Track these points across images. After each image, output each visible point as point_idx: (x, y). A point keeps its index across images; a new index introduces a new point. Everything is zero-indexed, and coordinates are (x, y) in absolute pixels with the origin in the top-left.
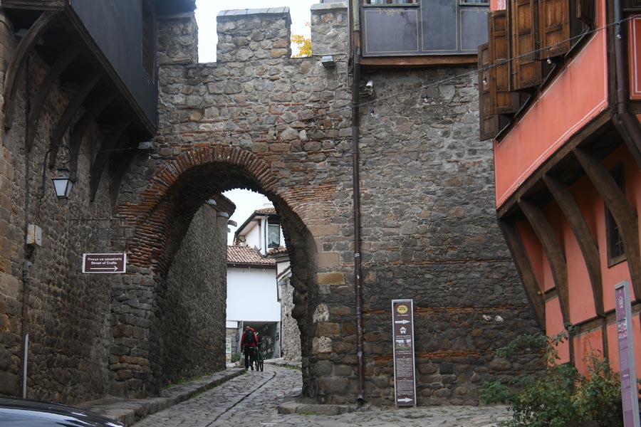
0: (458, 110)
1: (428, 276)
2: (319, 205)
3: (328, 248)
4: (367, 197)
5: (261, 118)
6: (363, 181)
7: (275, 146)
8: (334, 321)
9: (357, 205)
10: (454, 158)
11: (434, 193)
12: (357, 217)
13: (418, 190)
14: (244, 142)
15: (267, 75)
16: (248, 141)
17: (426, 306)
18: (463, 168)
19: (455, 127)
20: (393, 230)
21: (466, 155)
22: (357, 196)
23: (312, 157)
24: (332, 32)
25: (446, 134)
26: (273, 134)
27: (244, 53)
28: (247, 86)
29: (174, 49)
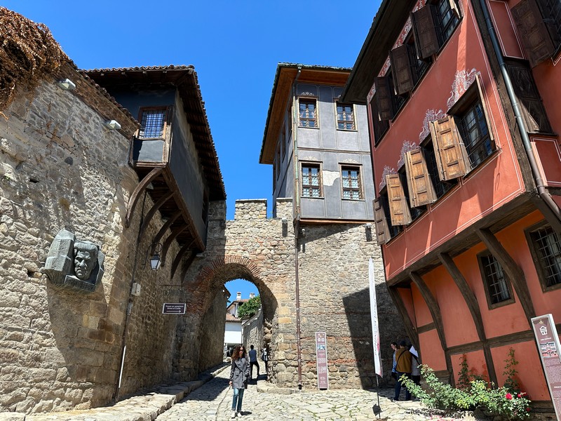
0: (342, 243)
1: (332, 320)
2: (279, 284)
3: (283, 305)
4: (302, 281)
5: (254, 244)
6: (300, 274)
7: (259, 257)
8: (286, 343)
9: (297, 285)
10: (342, 264)
11: (333, 280)
13: (326, 278)
14: (245, 254)
15: (256, 226)
16: (247, 254)
17: (331, 336)
18: (346, 269)
19: (342, 250)
20: (314, 297)
21: (347, 263)
22: (297, 281)
23: (276, 262)
24: (286, 209)
25: (338, 253)
26: (258, 251)
27: (247, 216)
28: (248, 230)
29: (216, 214)
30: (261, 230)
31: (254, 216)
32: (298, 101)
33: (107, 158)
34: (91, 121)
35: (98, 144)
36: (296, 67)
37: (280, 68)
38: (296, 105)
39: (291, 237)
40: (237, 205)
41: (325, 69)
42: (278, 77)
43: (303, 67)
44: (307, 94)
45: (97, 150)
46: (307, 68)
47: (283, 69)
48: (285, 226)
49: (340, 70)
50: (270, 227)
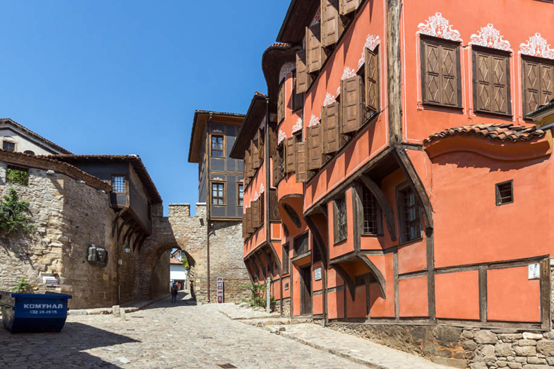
0: (236, 232)
2: (198, 254)
6: (210, 249)
12: (208, 258)
15: (183, 221)
19: (235, 236)
22: (208, 252)
24: (202, 210)
25: (233, 238)
27: (176, 215)
28: (178, 223)
29: (156, 213)
30: (186, 223)
31: (181, 215)
32: (210, 136)
34: (91, 193)
36: (208, 113)
37: (197, 114)
38: (209, 139)
39: (205, 228)
40: (170, 207)
43: (214, 114)
44: (216, 131)
46: (217, 114)
50: (192, 222)
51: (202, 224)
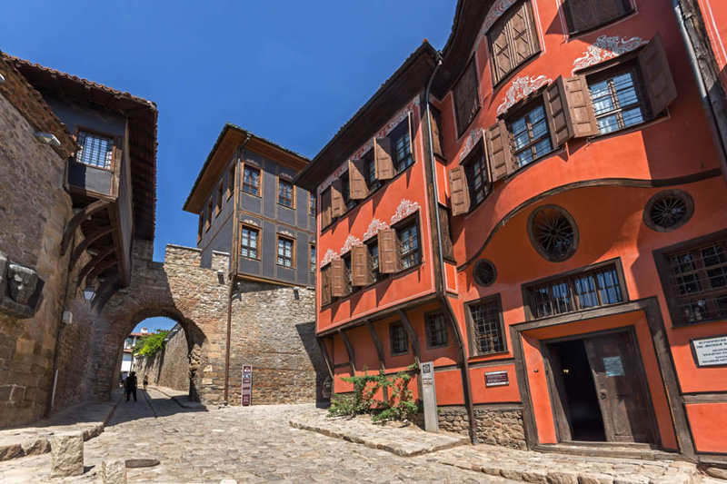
2: (211, 326)
4: (234, 325)
6: (232, 319)
7: (191, 300)
12: (229, 333)
15: (190, 272)
22: (229, 325)
24: (222, 262)
26: (191, 295)
27: (179, 262)
28: (180, 275)
29: (142, 253)
30: (195, 277)
31: (187, 263)
32: (243, 164)
33: (39, 175)
34: (18, 126)
35: (27, 157)
36: (245, 133)
37: (228, 128)
38: (240, 168)
39: (226, 288)
40: (167, 249)
41: (273, 145)
42: (223, 135)
43: (252, 136)
44: (252, 162)
45: (26, 164)
46: (256, 138)
47: (230, 130)
48: (221, 276)
49: (287, 151)
50: (205, 276)
51: (222, 282)
